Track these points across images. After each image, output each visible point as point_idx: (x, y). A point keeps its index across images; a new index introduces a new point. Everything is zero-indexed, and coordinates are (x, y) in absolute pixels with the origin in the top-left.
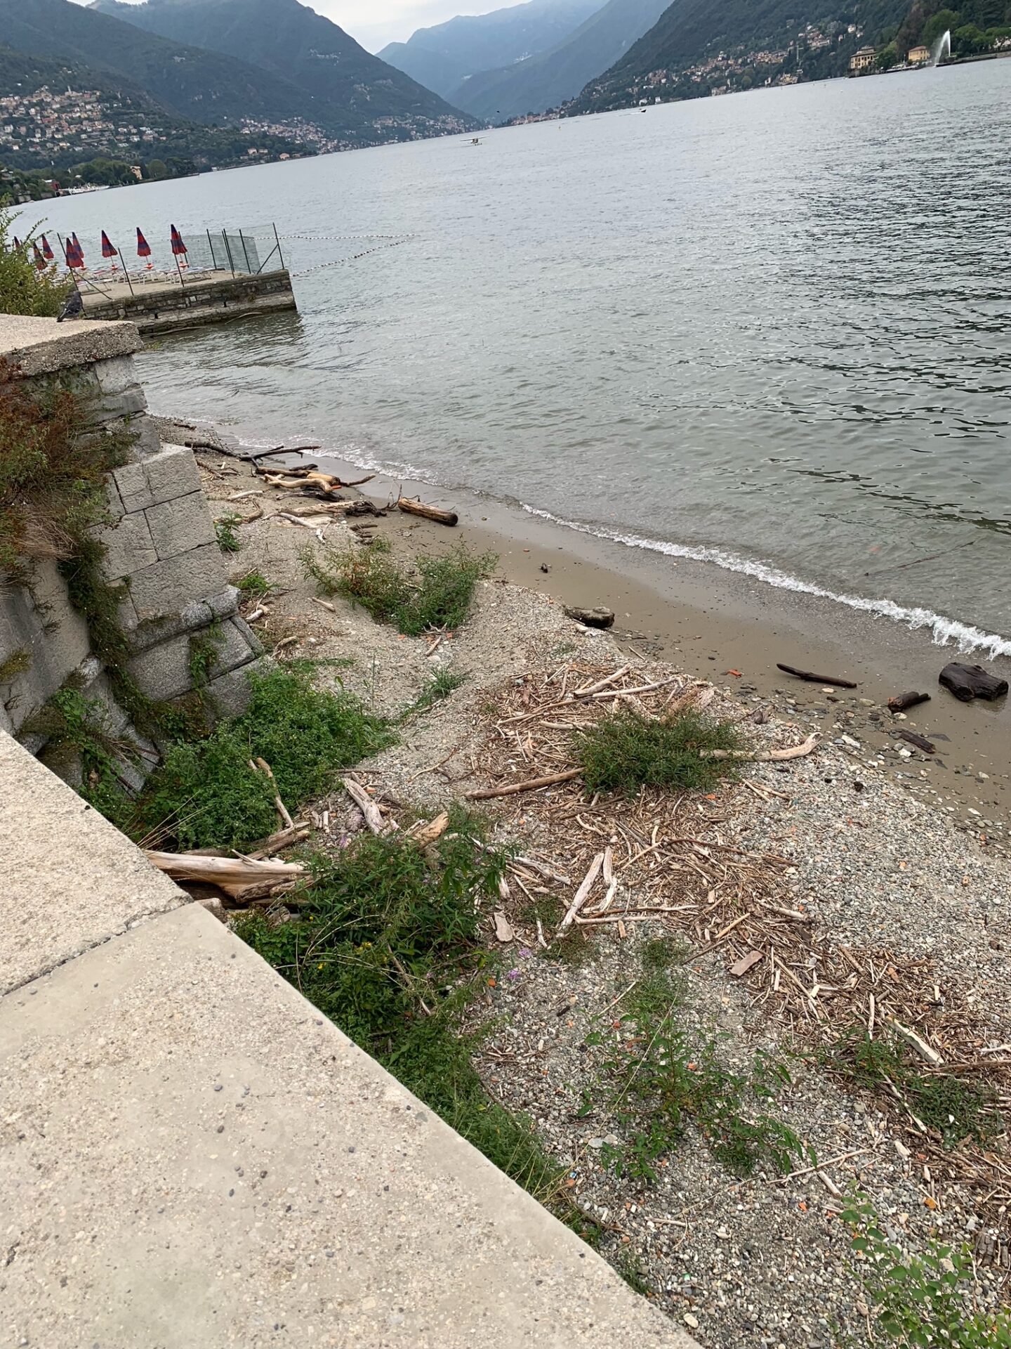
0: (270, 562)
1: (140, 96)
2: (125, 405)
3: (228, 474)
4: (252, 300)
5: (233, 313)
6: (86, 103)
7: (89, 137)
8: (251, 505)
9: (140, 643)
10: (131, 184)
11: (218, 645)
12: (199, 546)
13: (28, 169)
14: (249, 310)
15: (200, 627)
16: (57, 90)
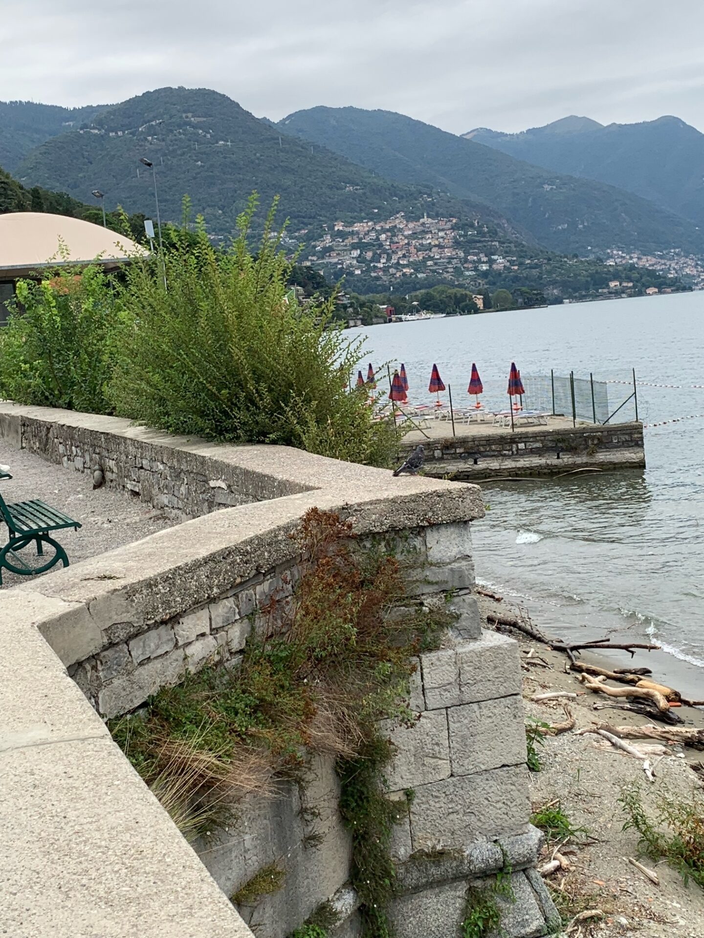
0: (577, 795)
1: (498, 225)
2: (450, 579)
3: (535, 665)
4: (591, 454)
5: (566, 466)
6: (439, 230)
7: (436, 264)
8: (561, 711)
9: (408, 881)
10: (469, 313)
11: (503, 905)
12: (504, 766)
13: (366, 293)
14: (586, 464)
15: (485, 874)
16: (412, 217)
